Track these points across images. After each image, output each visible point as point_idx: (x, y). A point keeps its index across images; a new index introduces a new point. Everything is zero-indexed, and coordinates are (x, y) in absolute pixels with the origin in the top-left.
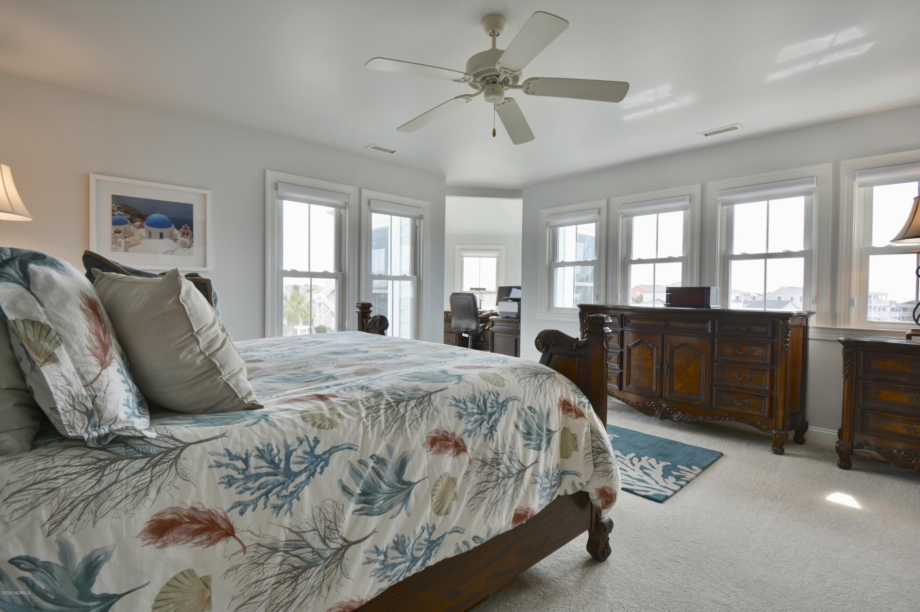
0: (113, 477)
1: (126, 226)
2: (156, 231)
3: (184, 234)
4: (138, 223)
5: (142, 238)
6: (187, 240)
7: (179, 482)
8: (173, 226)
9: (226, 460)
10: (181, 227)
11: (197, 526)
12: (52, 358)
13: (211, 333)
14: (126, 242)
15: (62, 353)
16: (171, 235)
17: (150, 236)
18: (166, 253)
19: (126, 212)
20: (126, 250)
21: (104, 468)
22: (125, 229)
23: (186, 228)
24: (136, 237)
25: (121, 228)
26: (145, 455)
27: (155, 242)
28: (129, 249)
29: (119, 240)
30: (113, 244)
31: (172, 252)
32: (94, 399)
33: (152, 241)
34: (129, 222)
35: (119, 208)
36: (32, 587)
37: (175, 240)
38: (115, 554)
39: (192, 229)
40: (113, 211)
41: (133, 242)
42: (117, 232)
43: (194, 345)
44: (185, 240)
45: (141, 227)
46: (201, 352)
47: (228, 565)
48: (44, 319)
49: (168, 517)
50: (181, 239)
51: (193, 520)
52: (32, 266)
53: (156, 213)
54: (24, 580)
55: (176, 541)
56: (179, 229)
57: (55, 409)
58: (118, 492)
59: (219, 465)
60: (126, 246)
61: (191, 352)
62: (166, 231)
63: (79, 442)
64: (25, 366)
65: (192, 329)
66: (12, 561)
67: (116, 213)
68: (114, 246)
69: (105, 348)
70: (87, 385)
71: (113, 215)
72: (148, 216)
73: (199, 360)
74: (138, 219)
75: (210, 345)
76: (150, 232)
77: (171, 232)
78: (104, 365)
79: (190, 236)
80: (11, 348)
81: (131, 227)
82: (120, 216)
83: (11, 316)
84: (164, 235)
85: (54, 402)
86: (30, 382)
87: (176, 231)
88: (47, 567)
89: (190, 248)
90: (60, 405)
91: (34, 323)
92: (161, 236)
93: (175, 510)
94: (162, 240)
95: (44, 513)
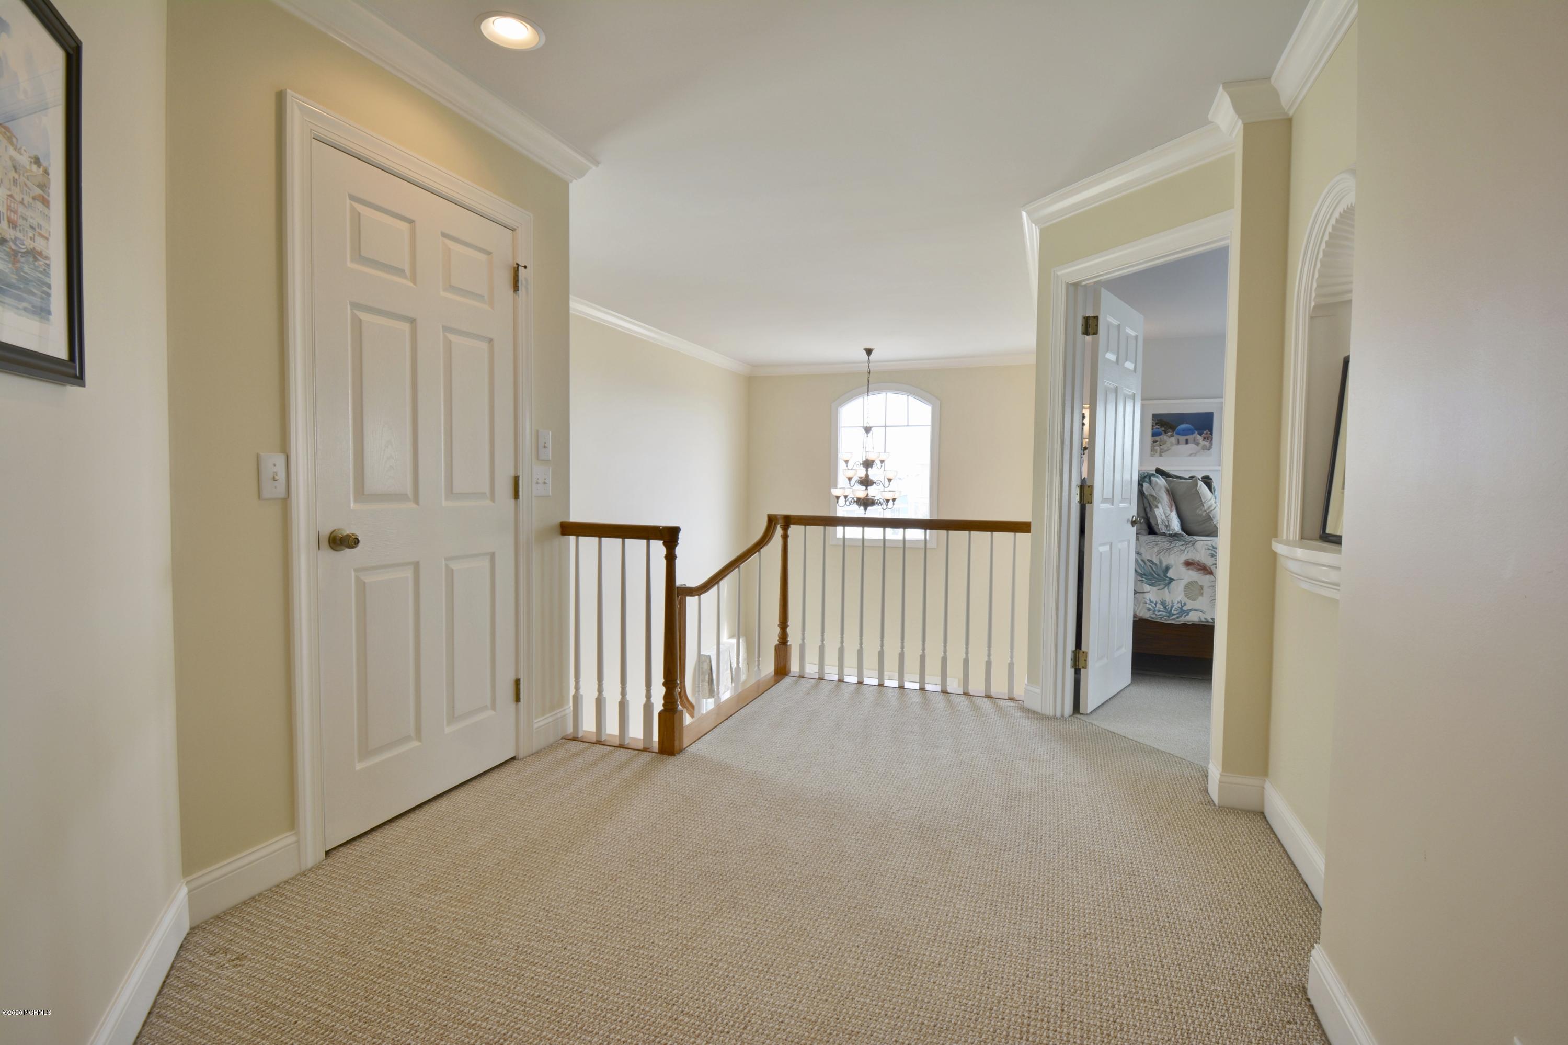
0: (1174, 545)
1: (1161, 437)
2: (1183, 438)
3: (1205, 438)
4: (1169, 434)
5: (1172, 444)
6: (1207, 444)
7: (1194, 551)
8: (1196, 432)
9: (1212, 548)
10: (1203, 433)
11: (1199, 567)
12: (1157, 507)
13: (1210, 503)
14: (1161, 449)
15: (1159, 505)
16: (1194, 440)
17: (1178, 442)
18: (1190, 455)
19: (1162, 426)
20: (1161, 455)
21: (1171, 542)
22: (1161, 439)
23: (1207, 433)
24: (1168, 444)
25: (1157, 438)
26: (1184, 541)
27: (1183, 448)
28: (1163, 454)
29: (1156, 448)
30: (1152, 451)
31: (1195, 454)
32: (1168, 521)
33: (1179, 446)
34: (1163, 433)
35: (1156, 424)
36: (1152, 569)
37: (1198, 444)
38: (1174, 567)
39: (1211, 434)
40: (1153, 426)
41: (1166, 449)
42: (1155, 442)
43: (1202, 507)
44: (1206, 443)
45: (1172, 436)
46: (1205, 511)
47: (1210, 584)
48: (1155, 495)
49: (1190, 561)
50: (1202, 443)
51: (1199, 565)
52: (1152, 478)
53: (1183, 423)
54: (1150, 566)
55: (1193, 570)
56: (1200, 434)
57: (1157, 524)
58: (1176, 549)
59: (1209, 549)
60: (1160, 452)
61: (1201, 510)
62: (1190, 437)
63: (1164, 534)
64: (1148, 510)
65: (1201, 501)
66: (1148, 560)
67: (1155, 428)
68: (1152, 453)
69: (1172, 506)
70: (1166, 517)
71: (1152, 429)
72: (1177, 427)
73: (1204, 514)
74: (1170, 430)
75: (1209, 508)
76: (1178, 440)
77: (1195, 438)
78: (1171, 511)
79: (1210, 439)
80: (1144, 504)
81: (1164, 437)
82: (1157, 430)
83: (1146, 493)
84: (1189, 441)
85: (1157, 521)
86: (1149, 515)
87: (1199, 437)
88: (1156, 564)
89: (1209, 450)
90: (1159, 522)
91: (1152, 496)
92: (1187, 442)
93: (1193, 560)
94: (1188, 445)
95: (1156, 550)
